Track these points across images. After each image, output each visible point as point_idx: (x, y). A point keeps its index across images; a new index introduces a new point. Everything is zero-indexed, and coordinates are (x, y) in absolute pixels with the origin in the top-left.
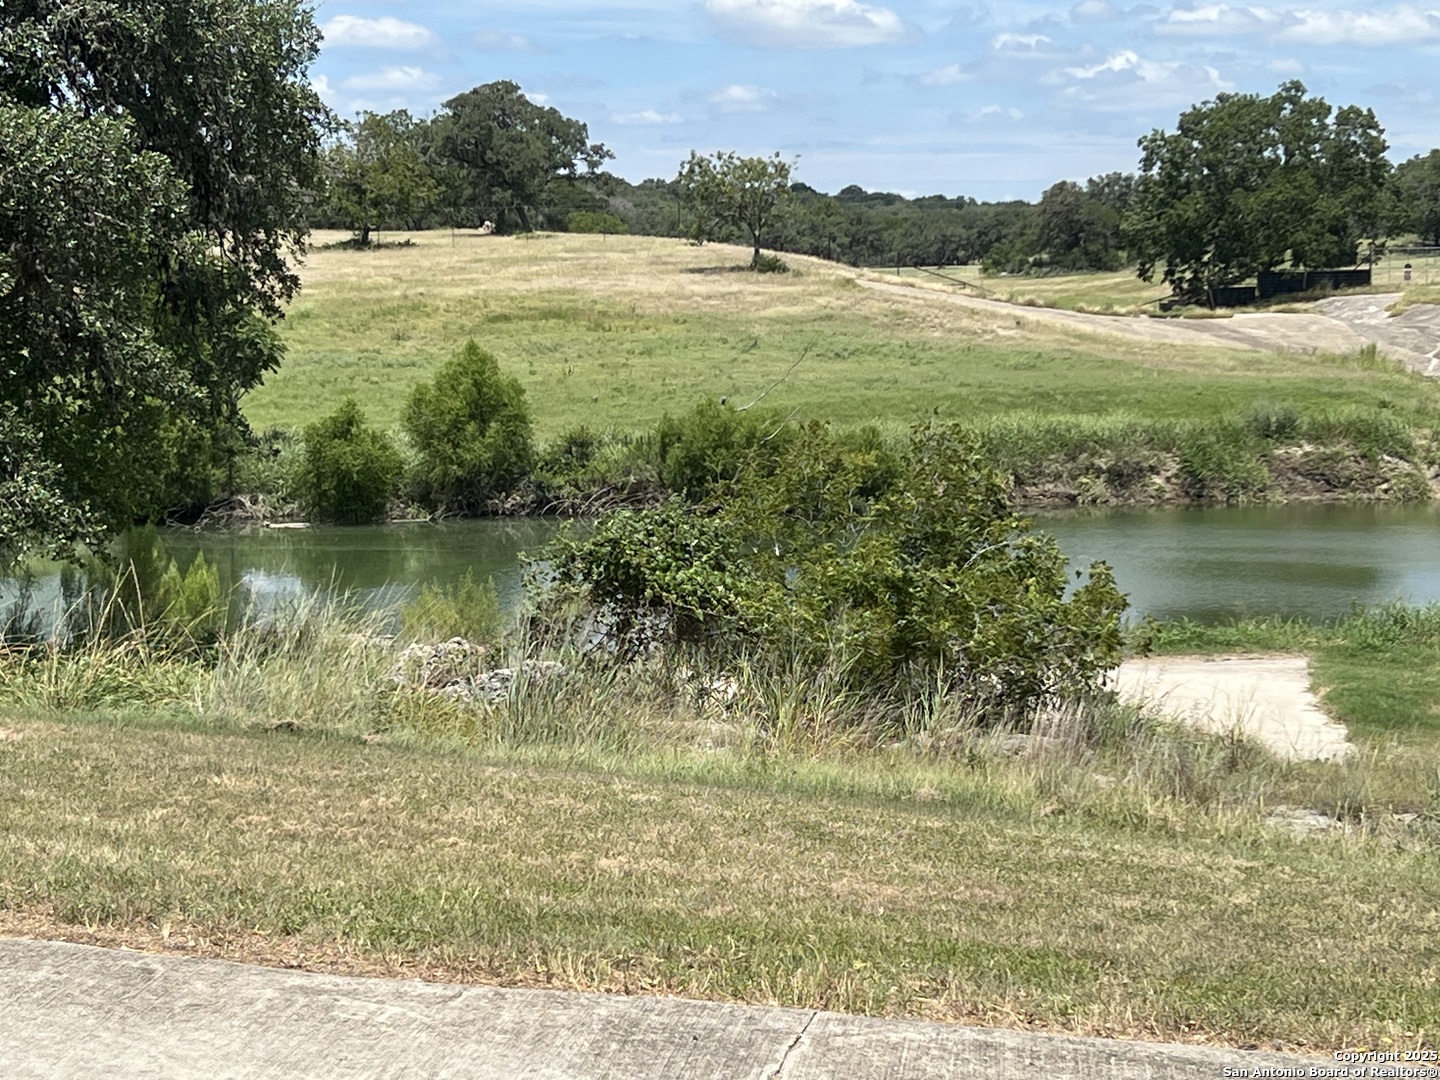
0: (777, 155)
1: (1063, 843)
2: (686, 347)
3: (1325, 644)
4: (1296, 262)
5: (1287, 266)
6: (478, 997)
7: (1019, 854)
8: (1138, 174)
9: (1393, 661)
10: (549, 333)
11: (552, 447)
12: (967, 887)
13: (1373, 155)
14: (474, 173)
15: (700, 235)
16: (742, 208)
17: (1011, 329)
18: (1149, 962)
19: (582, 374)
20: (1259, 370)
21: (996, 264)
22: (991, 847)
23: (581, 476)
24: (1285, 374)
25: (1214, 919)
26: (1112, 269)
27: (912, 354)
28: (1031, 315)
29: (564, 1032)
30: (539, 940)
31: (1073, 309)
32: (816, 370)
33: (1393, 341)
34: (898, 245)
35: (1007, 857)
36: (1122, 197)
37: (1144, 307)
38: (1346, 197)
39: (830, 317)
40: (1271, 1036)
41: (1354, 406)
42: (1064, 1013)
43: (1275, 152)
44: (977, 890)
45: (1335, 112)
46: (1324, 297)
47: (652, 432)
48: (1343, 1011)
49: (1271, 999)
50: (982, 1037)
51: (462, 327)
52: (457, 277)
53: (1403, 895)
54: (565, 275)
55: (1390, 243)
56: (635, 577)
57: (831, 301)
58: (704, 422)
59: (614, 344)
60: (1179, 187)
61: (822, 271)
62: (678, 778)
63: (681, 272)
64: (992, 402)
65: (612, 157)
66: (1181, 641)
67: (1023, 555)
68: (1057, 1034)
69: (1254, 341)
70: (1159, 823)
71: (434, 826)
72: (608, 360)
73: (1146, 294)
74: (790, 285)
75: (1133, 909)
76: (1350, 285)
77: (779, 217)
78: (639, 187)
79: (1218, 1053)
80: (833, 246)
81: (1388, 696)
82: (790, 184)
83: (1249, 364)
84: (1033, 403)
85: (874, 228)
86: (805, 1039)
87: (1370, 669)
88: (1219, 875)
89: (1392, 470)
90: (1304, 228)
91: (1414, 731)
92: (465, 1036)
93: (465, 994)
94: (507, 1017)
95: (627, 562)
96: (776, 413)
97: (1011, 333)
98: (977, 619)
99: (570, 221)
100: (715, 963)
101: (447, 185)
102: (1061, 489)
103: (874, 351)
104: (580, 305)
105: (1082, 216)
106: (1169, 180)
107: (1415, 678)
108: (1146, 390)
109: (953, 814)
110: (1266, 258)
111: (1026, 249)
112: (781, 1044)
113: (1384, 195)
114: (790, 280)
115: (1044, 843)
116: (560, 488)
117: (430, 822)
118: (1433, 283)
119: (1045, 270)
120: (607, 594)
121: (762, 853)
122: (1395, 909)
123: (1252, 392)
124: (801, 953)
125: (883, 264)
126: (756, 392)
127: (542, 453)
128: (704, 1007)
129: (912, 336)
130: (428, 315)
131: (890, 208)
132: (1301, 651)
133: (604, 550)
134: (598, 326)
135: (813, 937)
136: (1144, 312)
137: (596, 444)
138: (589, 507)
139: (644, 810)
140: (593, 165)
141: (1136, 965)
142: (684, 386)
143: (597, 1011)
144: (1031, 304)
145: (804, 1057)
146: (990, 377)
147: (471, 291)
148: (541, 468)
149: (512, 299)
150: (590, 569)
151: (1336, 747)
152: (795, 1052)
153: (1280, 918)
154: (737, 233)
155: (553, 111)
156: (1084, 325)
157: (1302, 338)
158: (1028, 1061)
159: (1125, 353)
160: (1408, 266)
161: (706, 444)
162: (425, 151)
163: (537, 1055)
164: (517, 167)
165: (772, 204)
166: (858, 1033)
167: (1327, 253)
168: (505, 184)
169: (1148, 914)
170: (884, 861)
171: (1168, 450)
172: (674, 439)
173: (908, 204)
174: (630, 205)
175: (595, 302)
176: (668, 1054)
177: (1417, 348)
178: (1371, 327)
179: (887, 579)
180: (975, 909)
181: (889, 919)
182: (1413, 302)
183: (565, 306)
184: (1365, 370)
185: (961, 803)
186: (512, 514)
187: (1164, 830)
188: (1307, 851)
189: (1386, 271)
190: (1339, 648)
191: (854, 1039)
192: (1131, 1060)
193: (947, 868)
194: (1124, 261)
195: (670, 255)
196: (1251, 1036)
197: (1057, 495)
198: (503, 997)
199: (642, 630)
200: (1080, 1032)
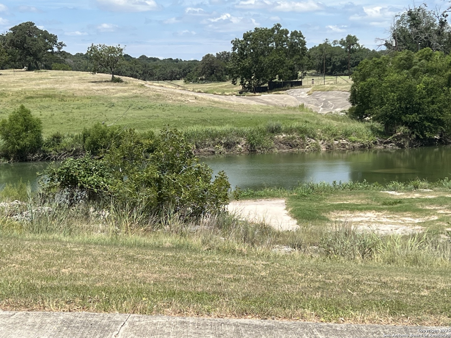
0: (119, 45)
1: (209, 258)
2: (91, 106)
3: (290, 195)
4: (280, 79)
5: (277, 80)
6: (20, 315)
7: (196, 263)
8: (231, 52)
9: (310, 200)
10: (46, 102)
11: (48, 139)
12: (179, 273)
13: (302, 46)
14: (20, 51)
15: (95, 71)
16: (108, 62)
17: (193, 100)
18: (235, 294)
19: (57, 115)
20: (269, 112)
21: (189, 80)
22: (187, 261)
23: (58, 148)
24: (277, 113)
25: (255, 280)
26: (224, 81)
27: (163, 107)
28: (200, 95)
29: (48, 325)
30: (41, 296)
31: (213, 93)
32: (133, 114)
33: (309, 102)
34: (158, 74)
35: (192, 263)
36: (227, 59)
37: (235, 93)
38: (294, 59)
39: (137, 97)
40: (271, 315)
41: (298, 123)
42: (208, 311)
43: (273, 45)
44: (182, 274)
45: (290, 32)
46: (288, 89)
47: (81, 133)
48: (292, 307)
49: (271, 304)
50: (182, 320)
51: (17, 101)
52: (15, 85)
53: (312, 271)
54: (51, 83)
55: (308, 72)
56: (75, 179)
57: (137, 91)
58: (97, 130)
59: (68, 105)
60: (244, 56)
61: (134, 82)
62: (89, 243)
63: (89, 82)
64: (188, 123)
65: (65, 46)
66: (247, 196)
67: (197, 170)
68: (206, 318)
69: (268, 103)
70: (240, 251)
71: (8, 261)
72: (65, 111)
73: (235, 89)
74: (124, 86)
75: (230, 278)
76: (296, 86)
77: (120, 65)
78: (75, 56)
79: (255, 321)
80: (137, 74)
81: (309, 211)
82: (123, 55)
83: (266, 110)
84: (201, 122)
85: (150, 68)
86: (127, 323)
87: (303, 203)
88: (257, 267)
89: (309, 142)
90: (282, 68)
91: (317, 221)
92: (16, 327)
93: (16, 314)
94: (30, 320)
95: (71, 175)
96: (120, 127)
98: (183, 190)
99: (53, 66)
100: (98, 301)
101: (12, 55)
102: (210, 149)
103: (151, 107)
104: (56, 93)
105: (215, 65)
106: (241, 54)
107: (317, 205)
108: (235, 118)
109: (176, 251)
110: (271, 77)
111: (198, 75)
112: (119, 325)
113: (305, 58)
114: (124, 85)
115: (204, 259)
116: (51, 152)
117: (6, 259)
118: (320, 85)
119: (204, 81)
120: (66, 185)
121: (115, 266)
122: (309, 275)
123: (267, 118)
124: (126, 296)
125: (153, 80)
126: (114, 120)
127: (45, 141)
128: (95, 315)
129: (162, 102)
130: (6, 97)
131: (155, 62)
132: (283, 197)
133: (64, 171)
134: (62, 100)
135: (130, 291)
136: (234, 94)
137: (62, 137)
138: (60, 157)
139: (77, 253)
140: (59, 49)
141: (231, 295)
142: (91, 118)
143: (59, 318)
144: (200, 92)
145: (126, 329)
146: (187, 115)
147: (20, 89)
148: (45, 146)
149: (34, 91)
150: (60, 177)
151: (293, 226)
152: (123, 328)
153: (275, 279)
154: (106, 70)
155: (46, 31)
156: (216, 98)
157: (282, 102)
158: (196, 327)
159: (229, 107)
161: (98, 137)
162: (4, 44)
163: (40, 332)
164: (34, 49)
165: (117, 61)
166: (143, 321)
167: (289, 76)
168: (31, 55)
169: (235, 280)
170: (154, 266)
171: (242, 137)
172: (88, 135)
173: (161, 61)
174: (72, 61)
175: (61, 92)
176: (82, 330)
177: (316, 105)
178: (302, 98)
179: (154, 178)
180: (182, 280)
181: (155, 284)
182: (315, 91)
183: (51, 93)
184: (301, 111)
185: (179, 247)
186: (35, 160)
187: (241, 254)
188: (284, 258)
189: (306, 81)
190: (294, 196)
191: (142, 322)
192: (228, 325)
193: (173, 268)
194: (228, 78)
195: (85, 77)
196: (265, 315)
197: (209, 151)
198: (29, 314)
199: (77, 196)
200: (213, 317)
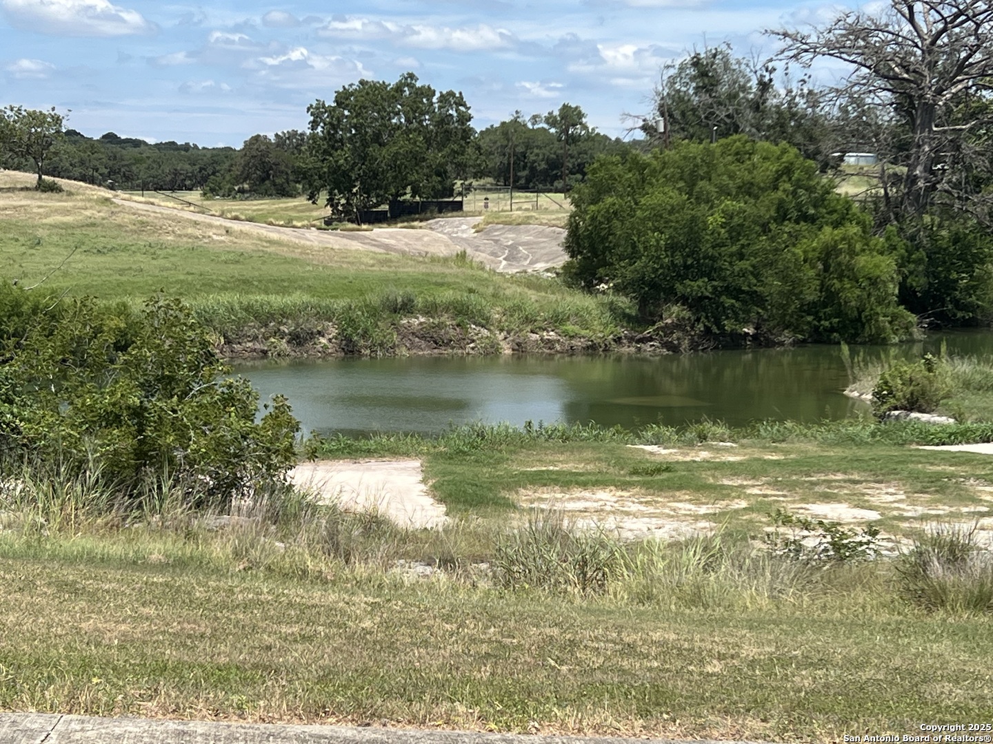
0: (53, 109)
1: (248, 590)
3: (432, 450)
4: (414, 194)
5: (408, 197)
7: (216, 599)
8: (308, 132)
9: (476, 461)
12: (179, 623)
13: (463, 124)
16: (29, 146)
17: (222, 235)
18: (301, 670)
20: (390, 267)
21: (212, 190)
22: (198, 594)
24: (407, 270)
25: (348, 638)
26: (291, 196)
27: (152, 251)
28: (236, 226)
31: (266, 223)
32: (82, 262)
33: (477, 249)
34: (143, 175)
35: (209, 600)
36: (298, 147)
37: (315, 222)
38: (446, 151)
39: (93, 225)
40: (380, 717)
41: (451, 292)
42: (240, 708)
43: (399, 120)
44: (185, 625)
45: (438, 95)
46: (432, 218)
48: (427, 697)
49: (381, 691)
50: (181, 727)
53: (474, 617)
55: (475, 183)
57: (94, 213)
60: (336, 141)
61: (87, 192)
64: (208, 286)
66: (337, 450)
67: (226, 391)
68: (235, 722)
69: (387, 247)
70: (317, 574)
73: (315, 214)
74: (64, 201)
75: (293, 634)
76: (453, 210)
77: (56, 154)
79: (343, 730)
80: (95, 174)
81: (473, 485)
82: (64, 131)
83: (383, 262)
84: (238, 286)
85: (126, 163)
86: (53, 735)
87: (461, 467)
88: (353, 608)
89: (476, 334)
90: (418, 172)
91: (489, 508)
96: (53, 291)
97: (223, 238)
98: (192, 434)
102: (258, 346)
103: (125, 249)
105: (271, 159)
106: (330, 137)
107: (490, 473)
108: (314, 278)
109: (174, 572)
110: (394, 191)
111: (233, 181)
112: (35, 739)
113: (470, 150)
114: (65, 197)
115: (235, 590)
118: (503, 211)
119: (246, 195)
121: (32, 604)
122: (468, 627)
123: (385, 281)
124: (54, 674)
125: (132, 189)
126: (40, 277)
129: (152, 239)
131: (137, 149)
132: (416, 456)
135: (64, 662)
136: (314, 226)
141: (292, 671)
144: (236, 218)
146: (207, 269)
151: (437, 519)
153: (392, 636)
154: (25, 164)
156: (273, 234)
157: (419, 246)
159: (301, 253)
160: (486, 199)
161: (3, 313)
165: (51, 144)
166: (91, 729)
167: (434, 188)
169: (303, 637)
170: (122, 607)
171: (329, 320)
173: (150, 147)
177: (494, 254)
178: (462, 239)
179: (129, 408)
180: (183, 638)
181: (121, 647)
182: (491, 223)
184: (459, 267)
185: (180, 564)
187: (320, 579)
188: (414, 590)
189: (472, 202)
190: (441, 454)
191: (89, 734)
192: (284, 738)
193: (165, 610)
194: (300, 191)
196: (366, 717)
197: (255, 350)
200: (250, 720)
